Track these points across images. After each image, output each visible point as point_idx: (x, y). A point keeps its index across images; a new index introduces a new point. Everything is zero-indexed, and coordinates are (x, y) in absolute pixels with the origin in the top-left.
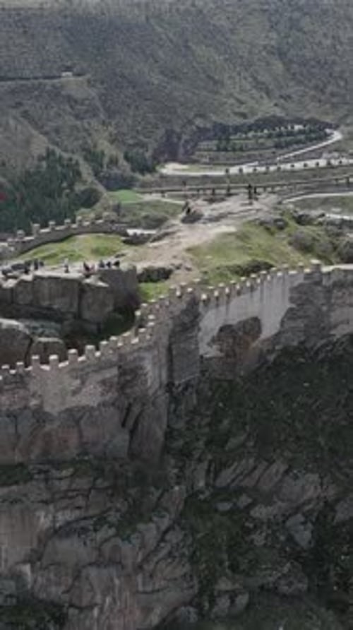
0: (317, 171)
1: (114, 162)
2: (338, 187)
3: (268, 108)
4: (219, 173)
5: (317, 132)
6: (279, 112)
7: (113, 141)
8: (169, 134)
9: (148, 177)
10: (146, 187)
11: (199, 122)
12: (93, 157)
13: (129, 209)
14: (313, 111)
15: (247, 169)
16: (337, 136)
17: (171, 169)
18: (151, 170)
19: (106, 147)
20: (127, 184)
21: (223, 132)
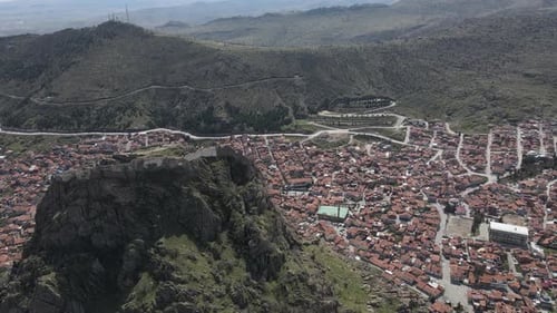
0: (377, 118)
1: (303, 109)
2: (383, 125)
3: (371, 92)
4: (339, 116)
5: (386, 102)
6: (374, 94)
7: (305, 102)
8: (327, 100)
9: (313, 116)
10: (311, 119)
11: (340, 97)
12: (296, 108)
13: (301, 126)
14: (388, 94)
15: (350, 115)
16: (394, 104)
17: (324, 113)
18: (316, 113)
19: (302, 104)
20: (304, 117)
21: (347, 101)
